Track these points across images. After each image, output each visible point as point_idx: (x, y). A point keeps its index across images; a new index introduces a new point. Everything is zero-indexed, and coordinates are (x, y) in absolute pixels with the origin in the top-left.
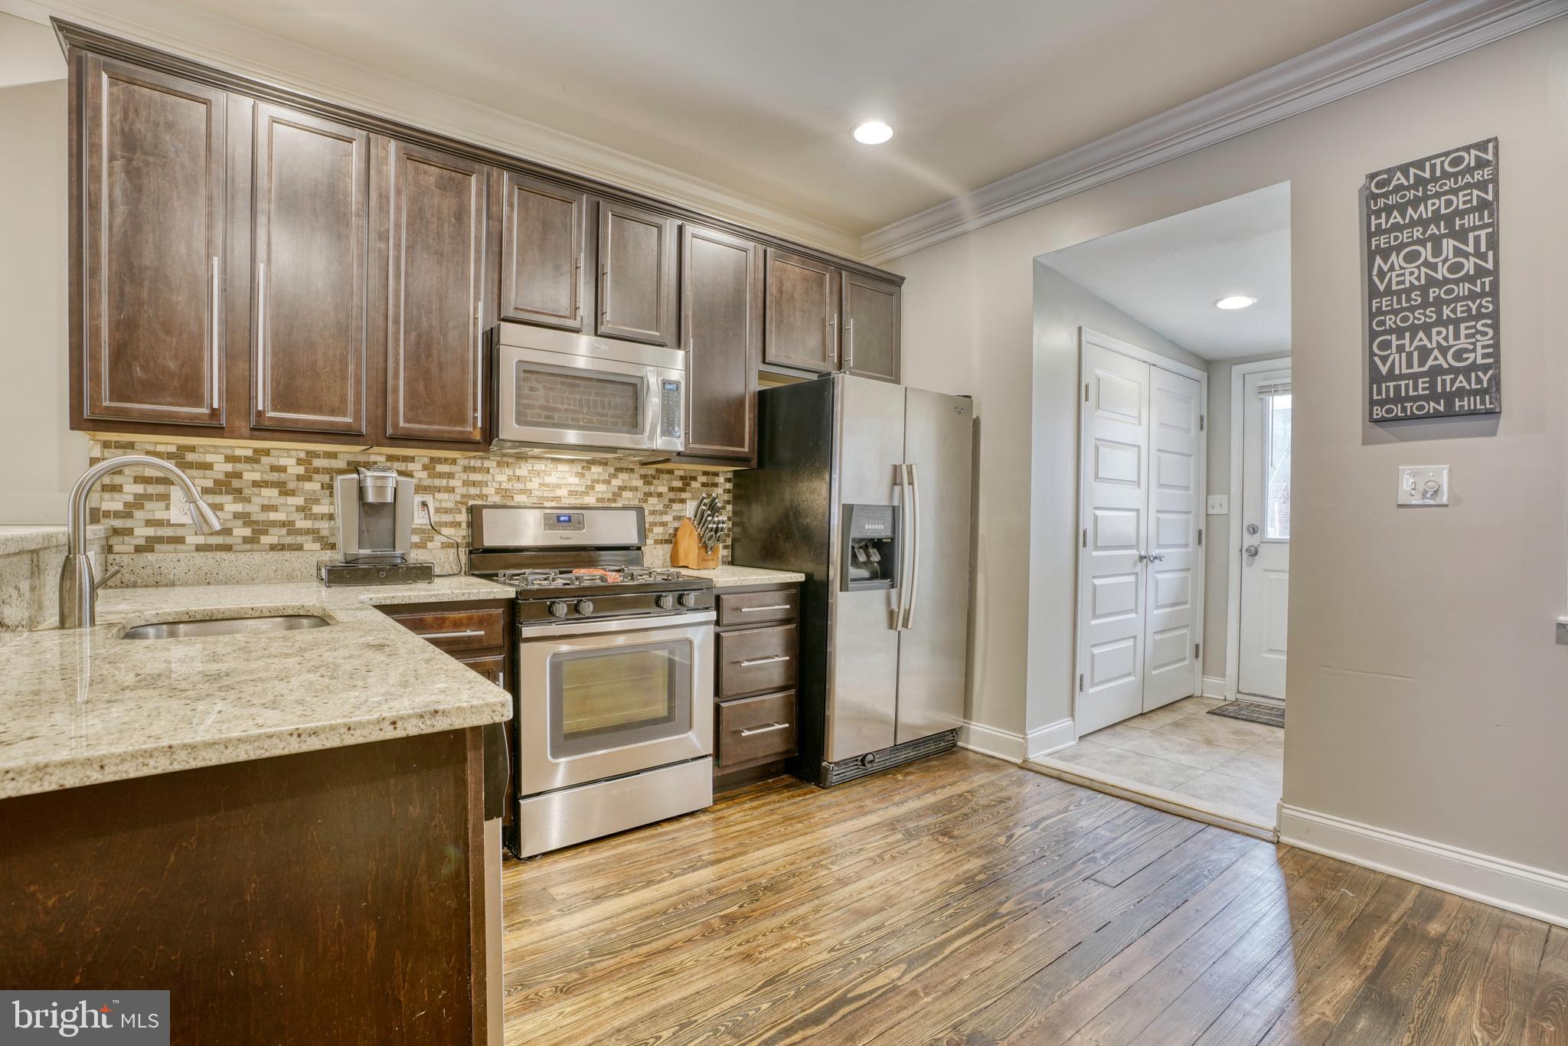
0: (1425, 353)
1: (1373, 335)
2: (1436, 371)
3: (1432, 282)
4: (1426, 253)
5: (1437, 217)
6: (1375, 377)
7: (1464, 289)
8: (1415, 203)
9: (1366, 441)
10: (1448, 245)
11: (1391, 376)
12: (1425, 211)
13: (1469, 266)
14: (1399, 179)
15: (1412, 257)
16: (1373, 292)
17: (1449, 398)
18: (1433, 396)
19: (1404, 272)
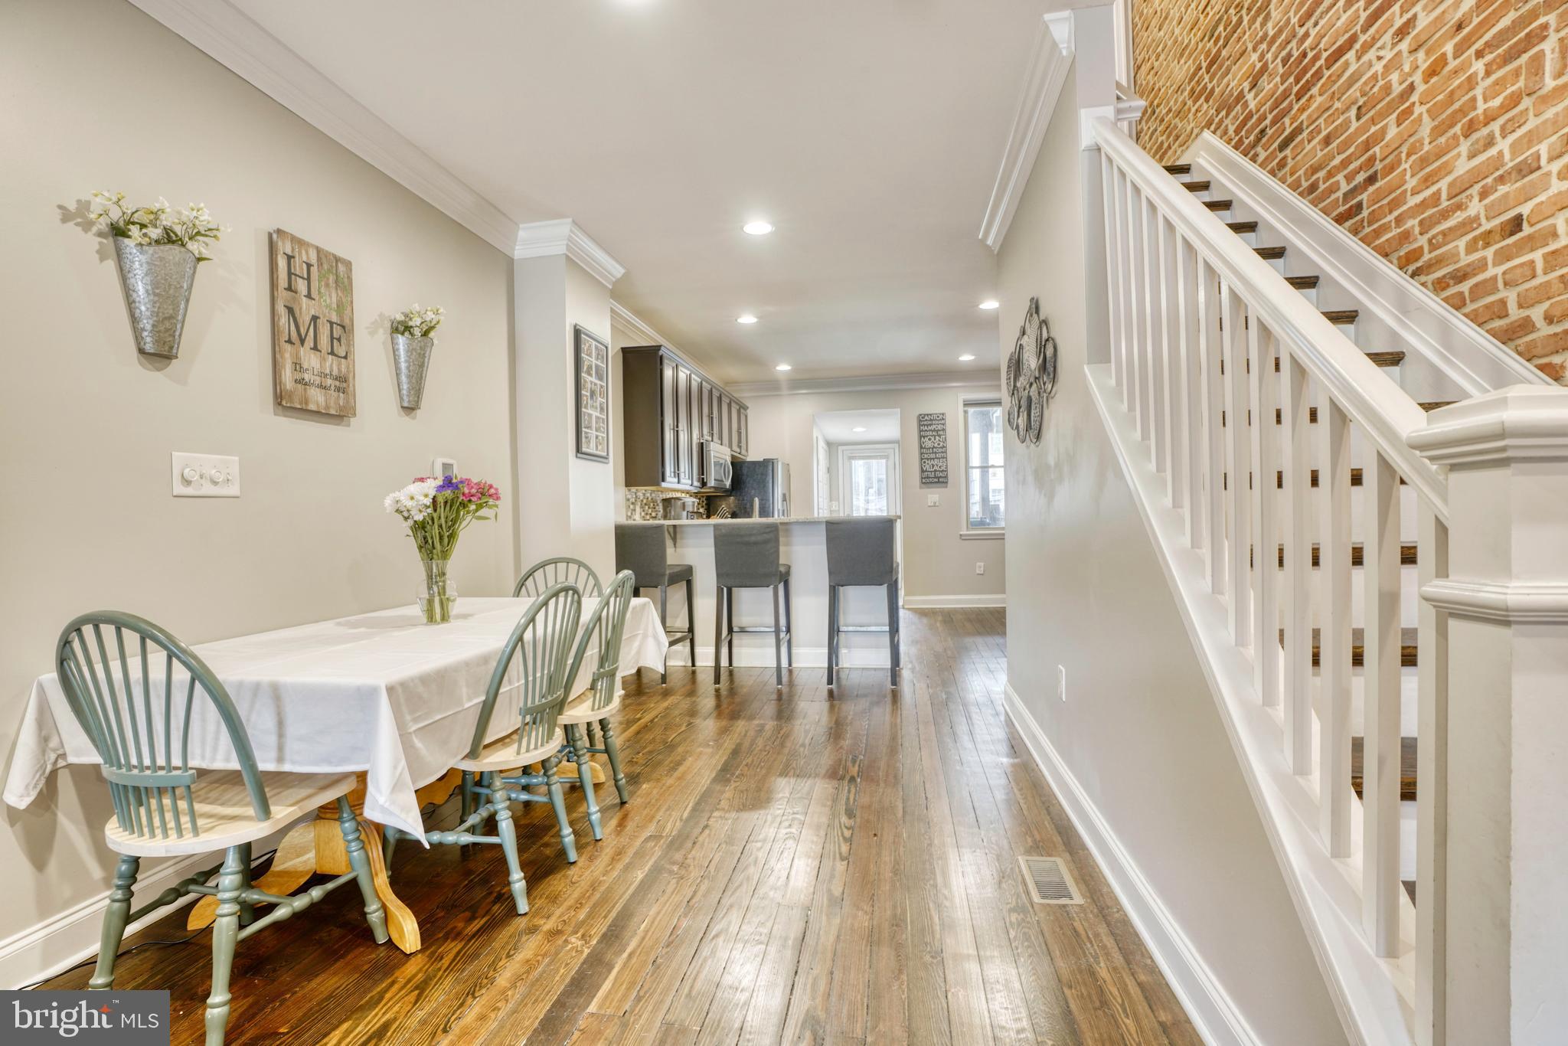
0: (933, 466)
1: (922, 459)
2: (935, 471)
3: (934, 447)
4: (933, 439)
5: (934, 430)
6: (923, 471)
7: (940, 450)
8: (930, 425)
9: (920, 488)
10: (937, 438)
11: (926, 471)
12: (932, 428)
13: (941, 444)
14: (926, 418)
15: (930, 439)
16: (921, 447)
17: (939, 478)
18: (935, 477)
19: (928, 444)
